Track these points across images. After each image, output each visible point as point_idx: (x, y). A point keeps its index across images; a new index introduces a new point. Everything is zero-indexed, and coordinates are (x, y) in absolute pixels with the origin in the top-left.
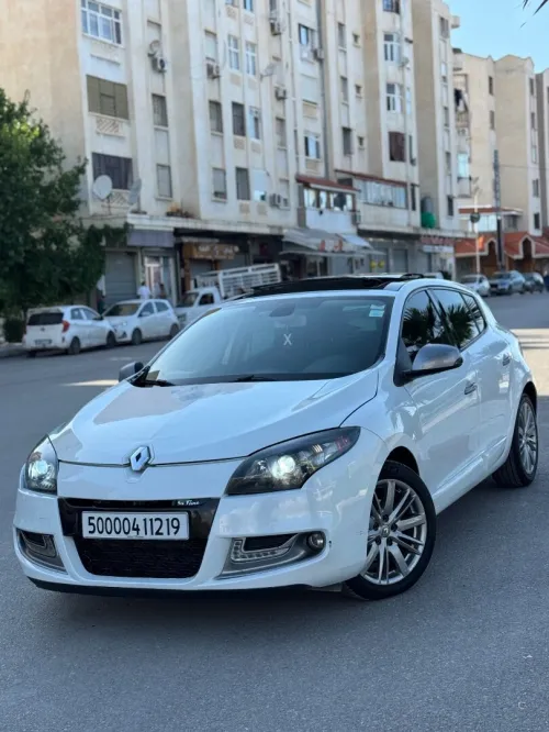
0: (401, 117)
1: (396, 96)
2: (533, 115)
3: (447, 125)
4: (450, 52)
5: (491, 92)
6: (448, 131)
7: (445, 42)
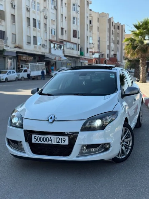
0: (76, 26)
1: (75, 20)
2: (108, 28)
3: (87, 29)
4: (89, 10)
5: (98, 21)
6: (88, 31)
7: (88, 7)
